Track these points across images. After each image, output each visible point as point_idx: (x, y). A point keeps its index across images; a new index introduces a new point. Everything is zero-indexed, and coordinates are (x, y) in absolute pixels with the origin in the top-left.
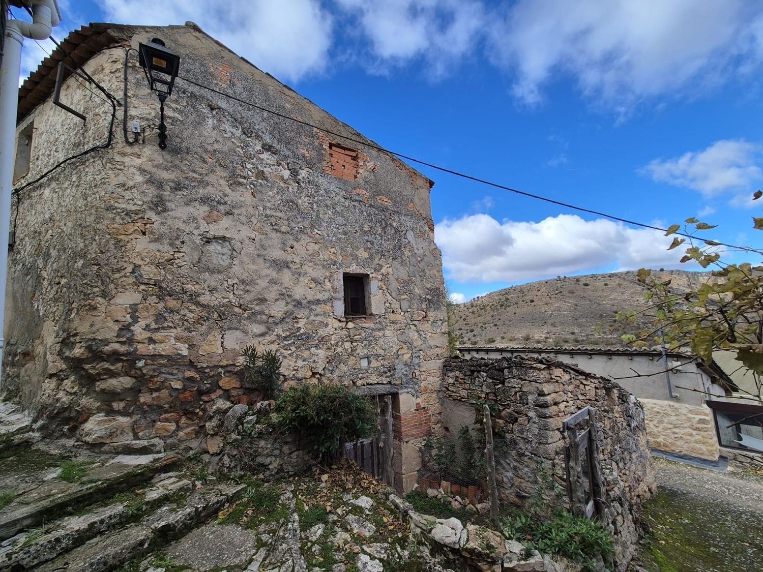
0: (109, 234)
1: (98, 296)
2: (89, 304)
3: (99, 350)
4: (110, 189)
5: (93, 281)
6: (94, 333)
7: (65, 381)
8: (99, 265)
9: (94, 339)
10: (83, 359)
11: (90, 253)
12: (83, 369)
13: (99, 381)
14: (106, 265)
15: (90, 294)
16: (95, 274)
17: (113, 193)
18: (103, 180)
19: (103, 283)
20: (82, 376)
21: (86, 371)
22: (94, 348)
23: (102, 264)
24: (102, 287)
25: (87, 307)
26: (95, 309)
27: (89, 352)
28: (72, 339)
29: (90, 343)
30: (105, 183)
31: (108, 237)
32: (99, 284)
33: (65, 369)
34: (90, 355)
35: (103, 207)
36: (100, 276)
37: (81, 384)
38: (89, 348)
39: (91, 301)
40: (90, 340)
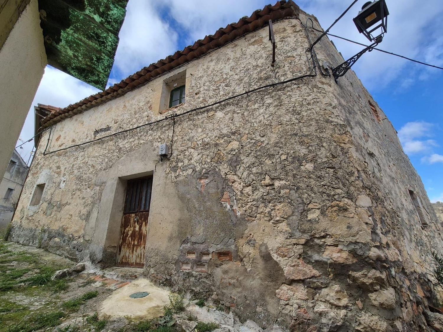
0: (335, 142)
1: (343, 197)
2: (338, 205)
3: (366, 255)
4: (323, 106)
5: (334, 183)
6: (354, 236)
7: (323, 290)
8: (334, 168)
9: (356, 243)
10: (349, 266)
11: (320, 158)
12: (349, 276)
13: (372, 292)
14: (340, 168)
15: (334, 195)
16: (332, 176)
17: (325, 109)
18: (315, 100)
19: (344, 185)
20: (349, 285)
21: (355, 280)
22: (360, 252)
23: (337, 168)
24: (345, 189)
25: (335, 208)
26: (346, 210)
27: (354, 257)
28: (317, 241)
29: (353, 247)
30: (318, 102)
31: (335, 144)
32: (341, 185)
33: (320, 276)
34: (355, 261)
35: (322, 119)
36: (339, 179)
37: (351, 296)
38: (353, 253)
39: (338, 202)
40: (351, 243)
